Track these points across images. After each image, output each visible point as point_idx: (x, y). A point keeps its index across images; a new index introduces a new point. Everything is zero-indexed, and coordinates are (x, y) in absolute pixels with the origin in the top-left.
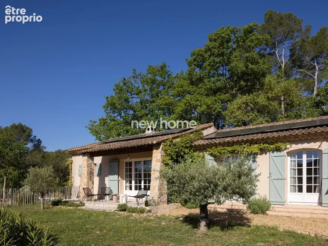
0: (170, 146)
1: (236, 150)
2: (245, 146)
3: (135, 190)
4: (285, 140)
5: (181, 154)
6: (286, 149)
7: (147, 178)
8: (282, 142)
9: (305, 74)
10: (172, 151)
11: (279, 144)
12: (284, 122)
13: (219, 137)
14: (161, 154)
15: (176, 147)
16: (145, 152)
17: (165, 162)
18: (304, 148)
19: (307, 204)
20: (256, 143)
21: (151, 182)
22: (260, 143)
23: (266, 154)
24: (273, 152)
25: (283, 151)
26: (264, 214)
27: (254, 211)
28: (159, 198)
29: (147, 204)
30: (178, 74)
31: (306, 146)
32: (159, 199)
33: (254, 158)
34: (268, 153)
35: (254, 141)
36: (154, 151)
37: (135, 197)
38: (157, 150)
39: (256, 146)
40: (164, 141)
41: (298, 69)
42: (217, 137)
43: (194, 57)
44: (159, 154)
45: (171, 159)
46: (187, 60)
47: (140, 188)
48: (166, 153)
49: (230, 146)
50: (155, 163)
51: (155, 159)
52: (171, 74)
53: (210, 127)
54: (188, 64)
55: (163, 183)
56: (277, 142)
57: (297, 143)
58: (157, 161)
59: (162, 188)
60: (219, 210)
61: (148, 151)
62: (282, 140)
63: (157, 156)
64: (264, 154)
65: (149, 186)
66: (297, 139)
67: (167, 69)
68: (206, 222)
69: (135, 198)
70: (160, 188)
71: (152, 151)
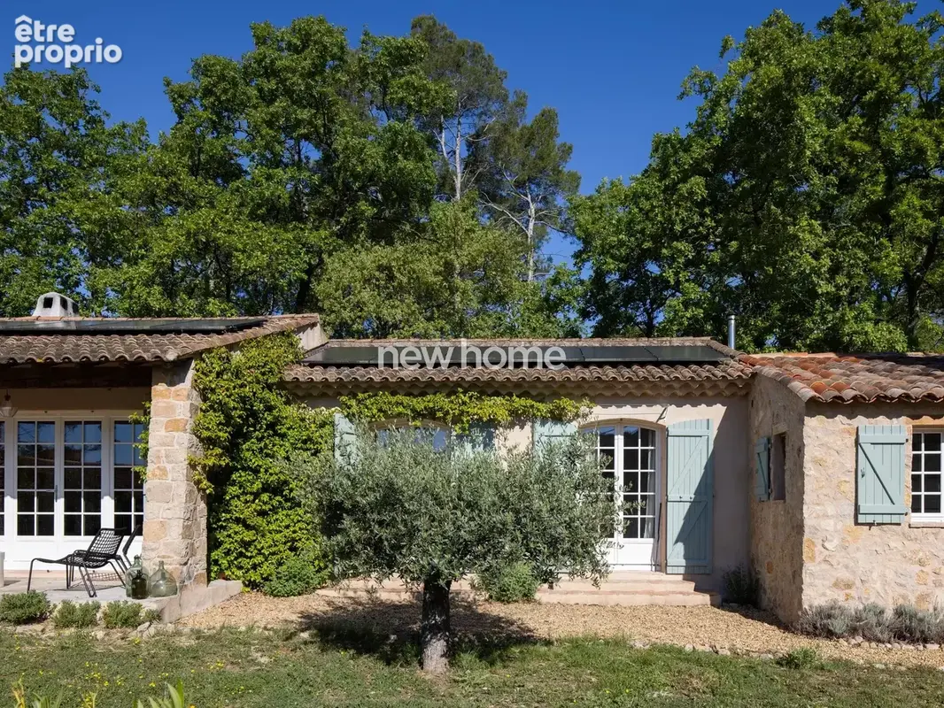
0: (219, 374)
1: (441, 409)
2: (466, 399)
3: (65, 534)
4: (577, 393)
5: (252, 406)
6: (577, 415)
7: (82, 490)
8: (570, 396)
9: (504, 219)
10: (231, 395)
11: (565, 402)
12: (531, 339)
13: (367, 362)
14: (190, 402)
15: (239, 382)
16: (105, 389)
17: (206, 434)
18: (623, 417)
19: (625, 568)
20: (497, 394)
21: (146, 505)
22: (511, 395)
23: (522, 428)
24: (543, 424)
25: (570, 421)
26: (529, 601)
27: (502, 595)
28: (186, 564)
29: (139, 586)
30: (124, 126)
31: (627, 412)
32: (185, 568)
33: (490, 437)
34: (529, 424)
35: (492, 386)
36: (159, 389)
37: (60, 562)
38: (172, 384)
39: (499, 400)
40: (198, 355)
41: (488, 202)
42: (361, 362)
43: (205, 81)
44: (182, 403)
45: (227, 424)
46: (168, 84)
47: (94, 527)
48: (205, 399)
49: (415, 396)
50: (163, 432)
51: (165, 420)
52: (104, 118)
53: (313, 325)
54: (174, 100)
55: (195, 509)
56: (557, 395)
57: (606, 401)
58: (173, 426)
59: (194, 528)
60: (384, 596)
61: (126, 384)
62: (570, 391)
63: (170, 409)
64: (517, 427)
65: (140, 520)
66: (607, 393)
67: (89, 96)
68: (447, 641)
69: (63, 567)
70: (187, 526)
71: (150, 386)
